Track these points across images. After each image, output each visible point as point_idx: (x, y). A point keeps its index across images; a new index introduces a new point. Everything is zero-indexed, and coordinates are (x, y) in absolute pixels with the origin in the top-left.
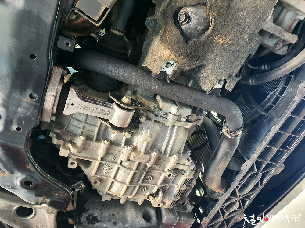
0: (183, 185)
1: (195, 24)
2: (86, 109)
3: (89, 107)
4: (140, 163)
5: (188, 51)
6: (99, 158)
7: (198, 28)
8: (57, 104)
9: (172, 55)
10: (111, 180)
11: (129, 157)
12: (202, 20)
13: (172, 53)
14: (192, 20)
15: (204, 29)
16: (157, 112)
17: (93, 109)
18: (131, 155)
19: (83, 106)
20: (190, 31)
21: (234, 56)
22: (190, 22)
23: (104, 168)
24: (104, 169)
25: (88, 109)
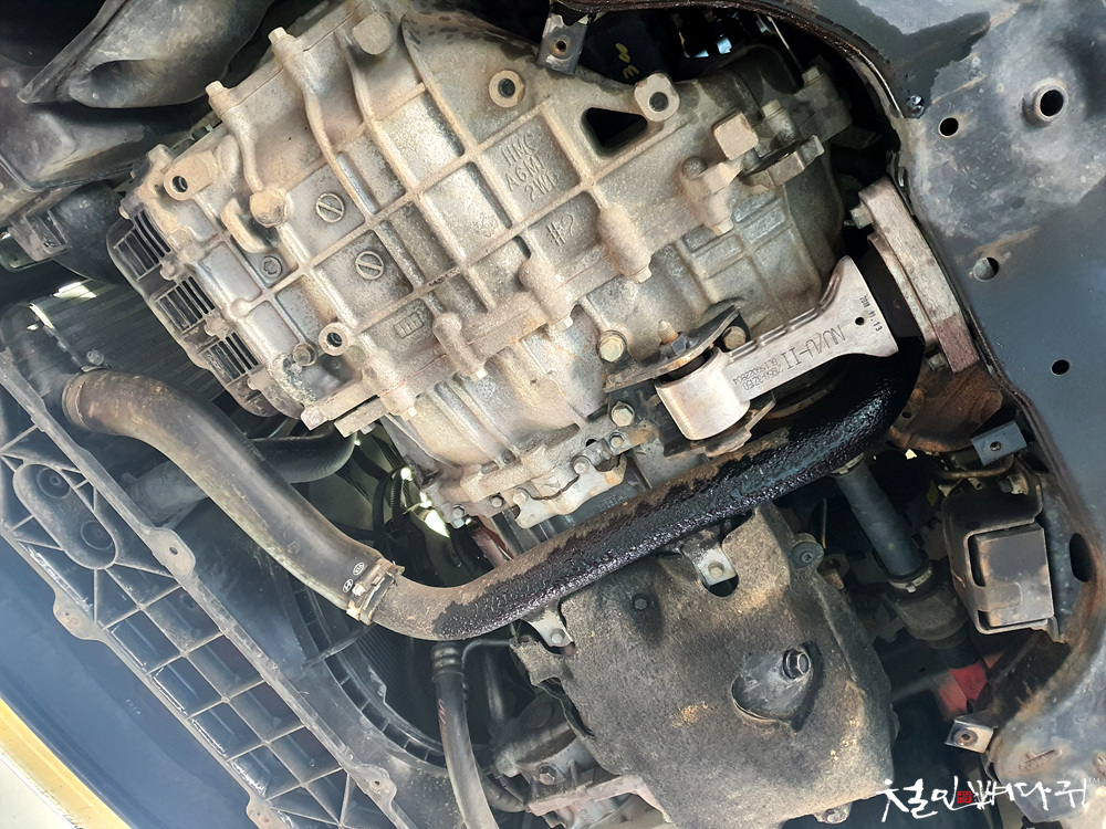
0: (234, 335)
1: (769, 681)
2: (817, 341)
3: (815, 352)
4: (481, 307)
5: (730, 646)
6: (599, 194)
7: (755, 682)
8: (903, 292)
9: (749, 607)
10: (473, 152)
11: (539, 301)
12: (764, 697)
13: (754, 609)
14: (780, 679)
15: (742, 690)
16: (599, 451)
17: (800, 358)
18: (539, 311)
19: (831, 343)
20: (764, 664)
21: (625, 714)
22: (781, 674)
23: (539, 166)
24: (534, 160)
25: (811, 345)
